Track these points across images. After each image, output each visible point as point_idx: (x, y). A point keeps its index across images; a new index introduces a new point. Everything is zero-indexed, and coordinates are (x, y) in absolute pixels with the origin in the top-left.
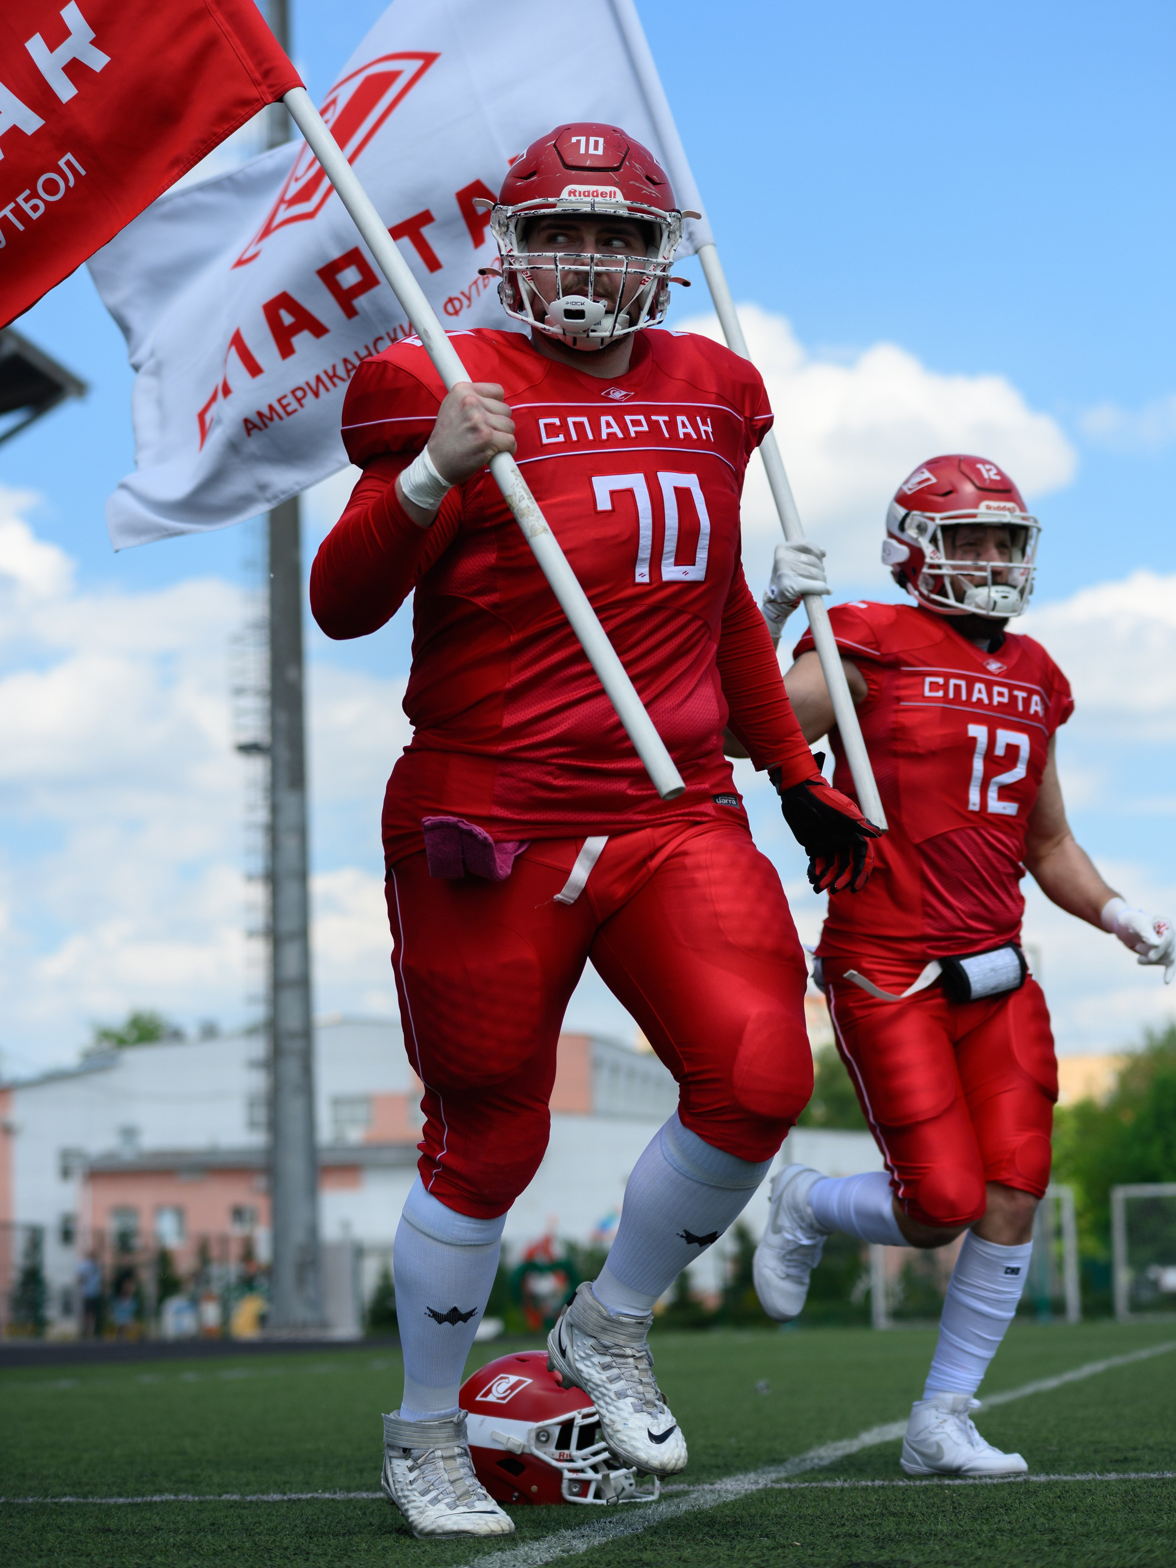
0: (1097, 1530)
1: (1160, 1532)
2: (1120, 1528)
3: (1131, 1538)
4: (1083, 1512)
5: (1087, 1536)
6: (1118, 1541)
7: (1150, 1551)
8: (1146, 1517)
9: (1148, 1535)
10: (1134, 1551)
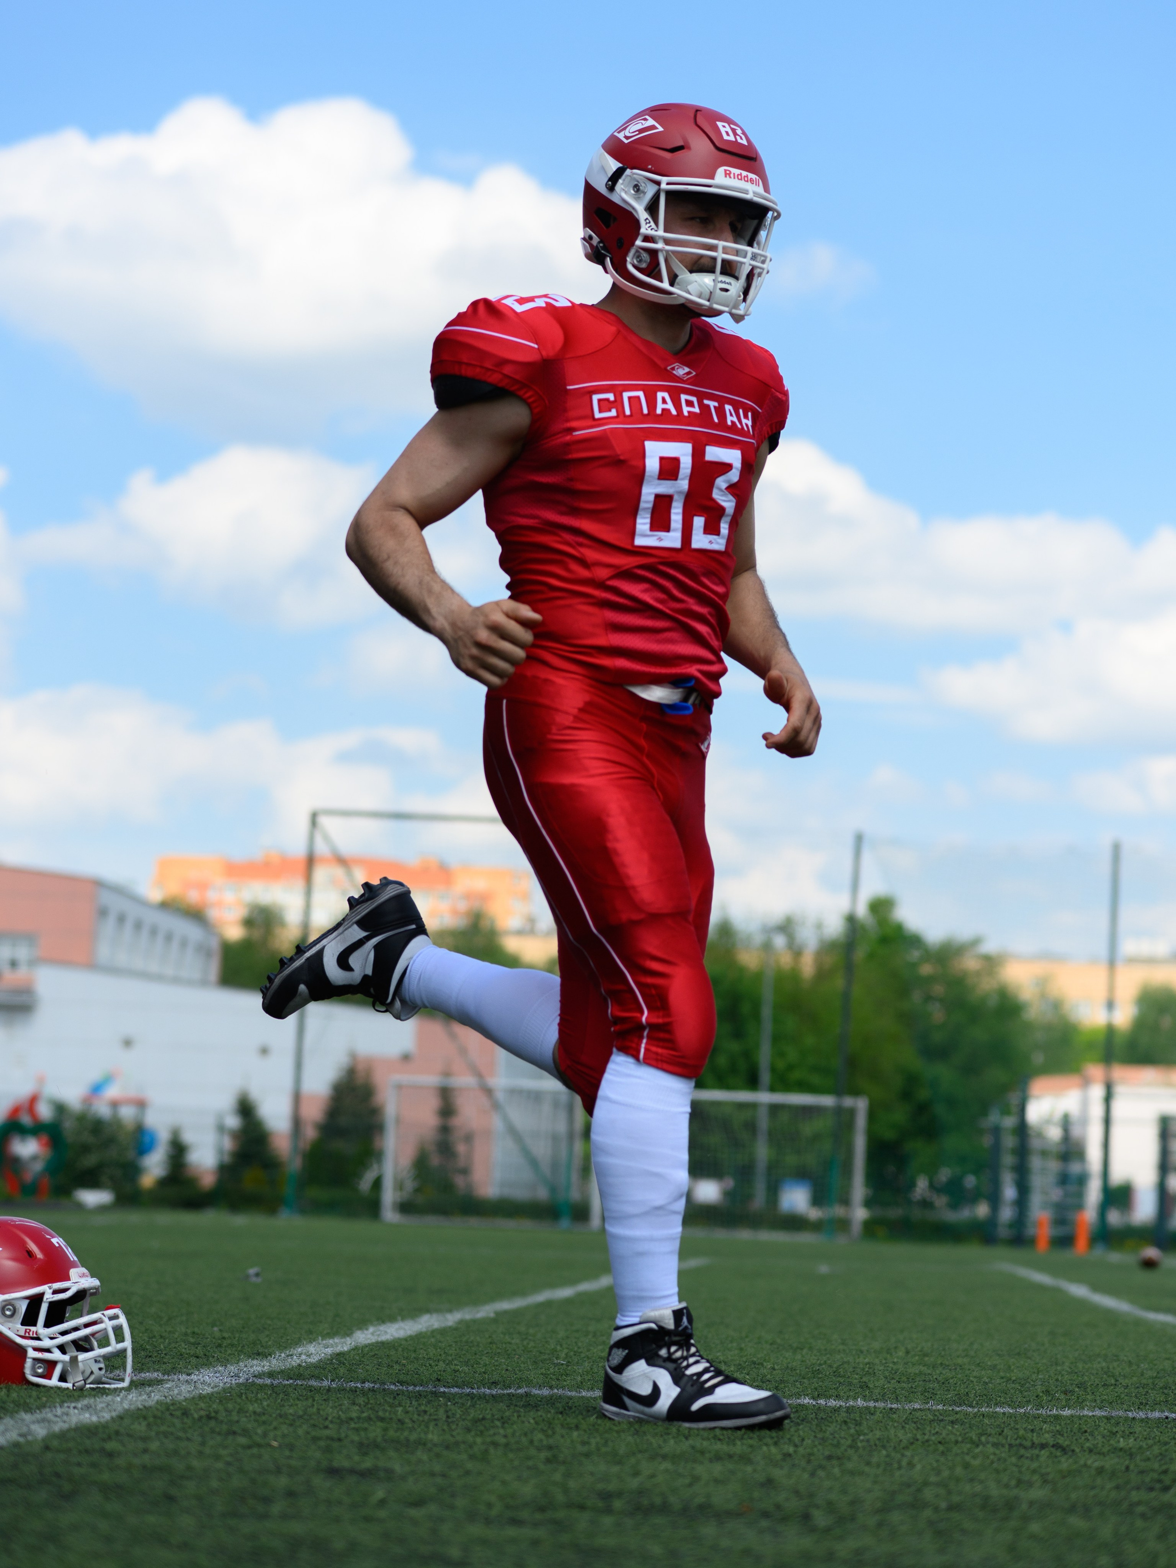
0: (598, 1450)
1: (664, 1457)
2: (622, 1450)
3: (633, 1460)
4: (585, 1431)
5: (587, 1455)
6: (620, 1463)
7: (653, 1476)
8: (653, 1441)
9: (652, 1458)
10: (636, 1474)
